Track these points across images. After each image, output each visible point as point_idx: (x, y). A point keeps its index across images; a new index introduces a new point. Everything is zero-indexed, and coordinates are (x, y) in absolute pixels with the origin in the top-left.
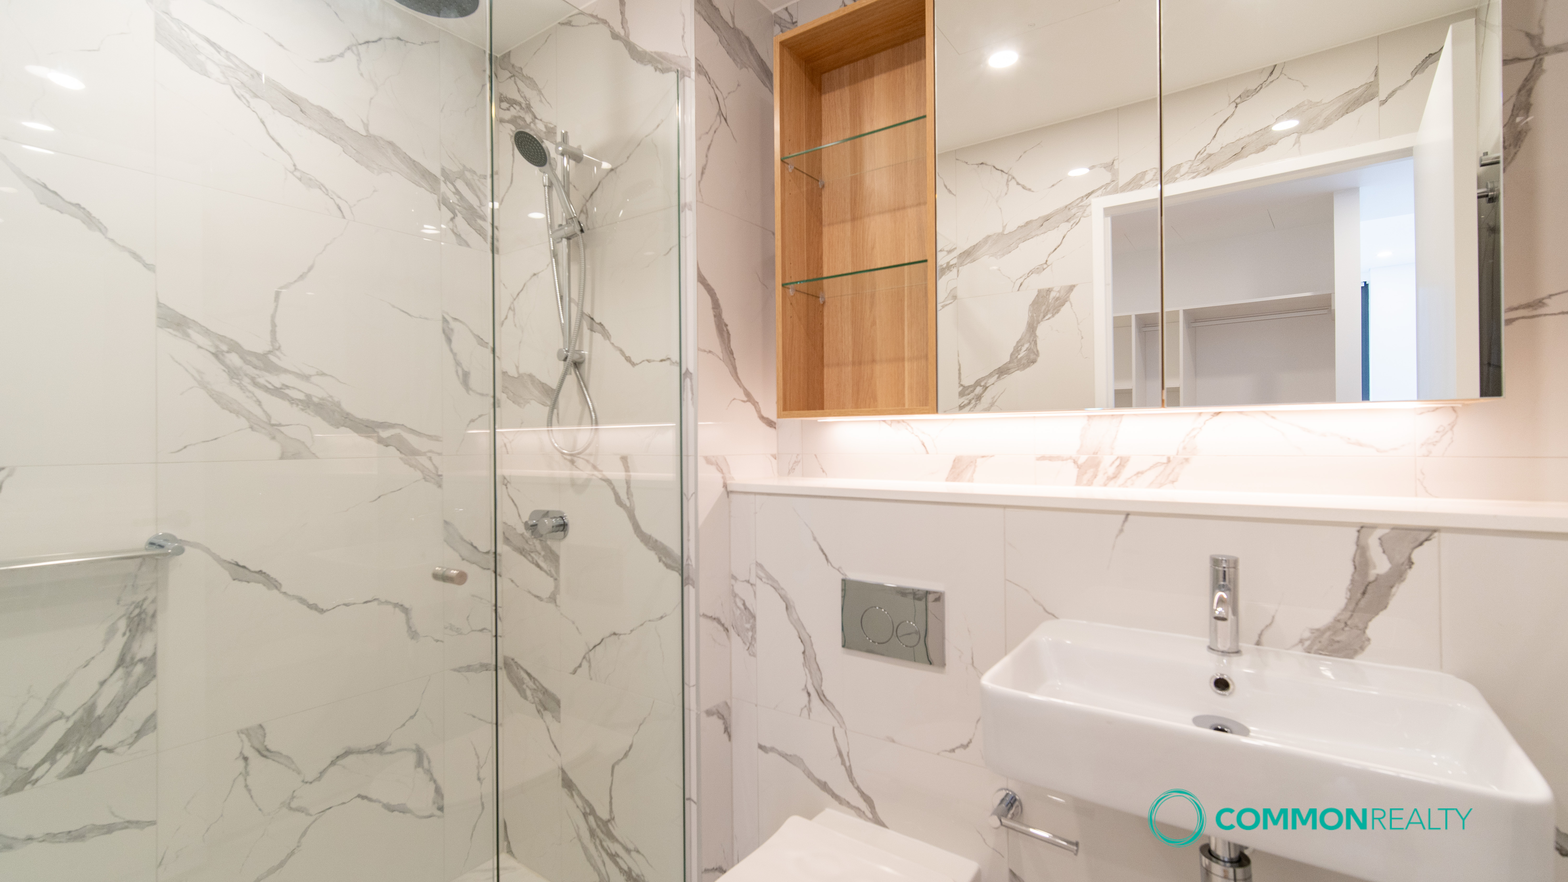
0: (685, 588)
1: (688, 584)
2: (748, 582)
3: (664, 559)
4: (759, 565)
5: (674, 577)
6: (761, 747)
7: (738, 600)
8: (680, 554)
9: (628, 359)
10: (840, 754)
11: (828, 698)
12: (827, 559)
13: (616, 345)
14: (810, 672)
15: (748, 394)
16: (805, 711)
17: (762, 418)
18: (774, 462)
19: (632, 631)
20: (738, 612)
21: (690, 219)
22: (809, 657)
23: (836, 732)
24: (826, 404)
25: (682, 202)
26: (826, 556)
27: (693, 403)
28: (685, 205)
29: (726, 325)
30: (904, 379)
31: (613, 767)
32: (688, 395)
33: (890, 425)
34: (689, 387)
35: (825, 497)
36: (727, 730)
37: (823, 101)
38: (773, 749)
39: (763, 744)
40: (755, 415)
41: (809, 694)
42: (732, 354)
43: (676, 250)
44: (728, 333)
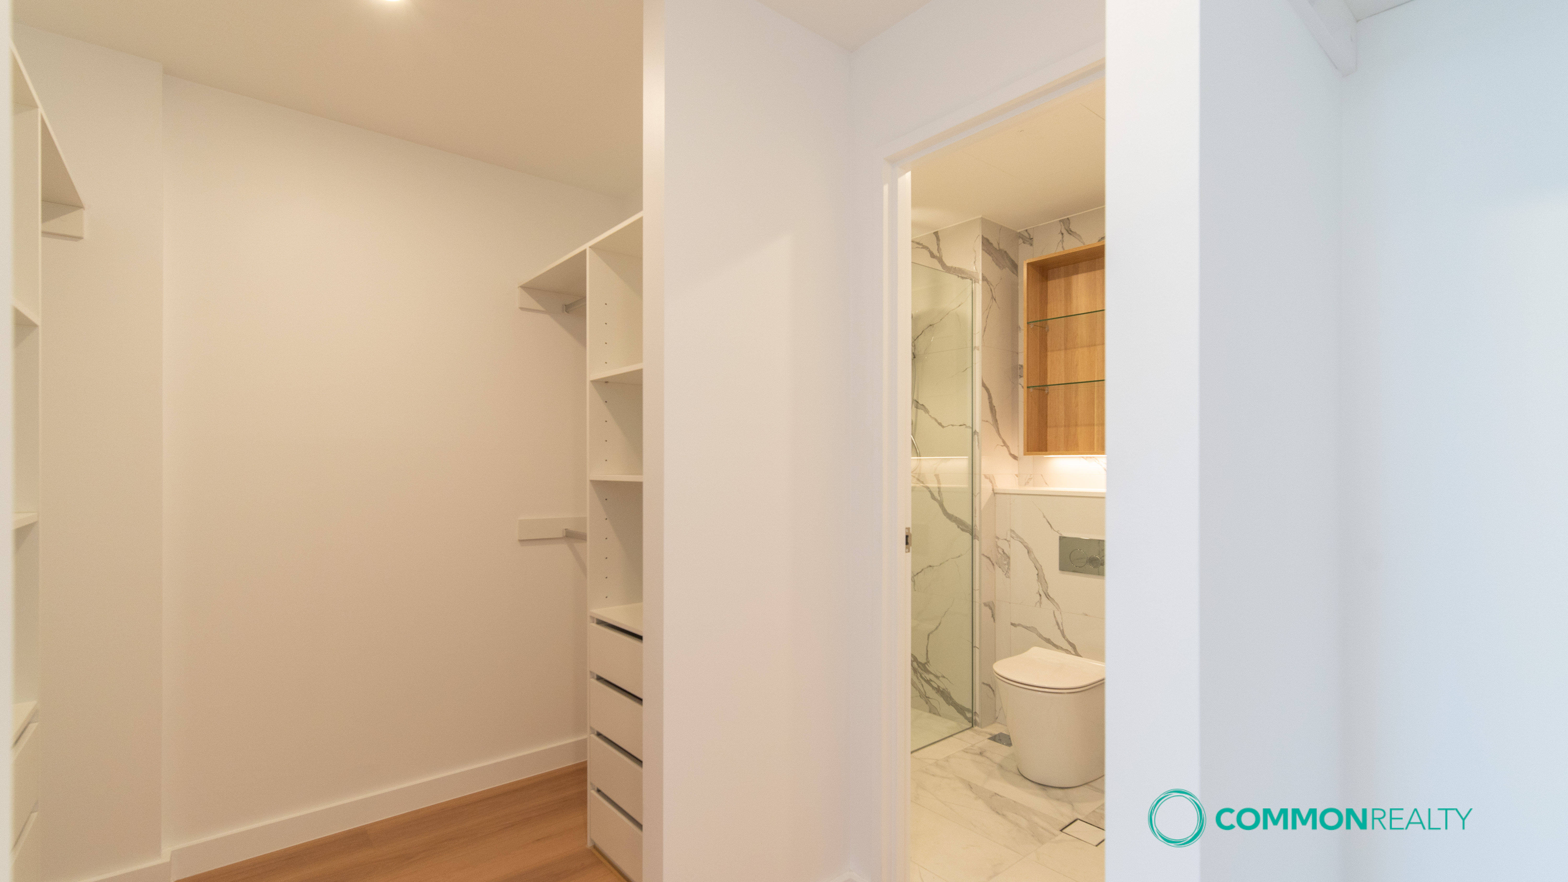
0: (974, 541)
1: (975, 539)
2: (1006, 540)
3: (961, 527)
4: (1012, 531)
5: (968, 536)
6: (1012, 624)
7: (999, 549)
8: (971, 524)
9: (940, 424)
10: (1058, 624)
11: (1051, 596)
12: (1051, 527)
13: (932, 416)
14: (1041, 584)
15: (1004, 442)
16: (1038, 604)
17: (1011, 455)
18: (1017, 478)
19: (941, 564)
20: (999, 556)
21: (978, 355)
22: (1041, 577)
23: (1055, 614)
24: (1049, 447)
25: (974, 346)
26: (1051, 525)
27: (979, 448)
28: (975, 347)
29: (994, 407)
30: (1094, 435)
31: (929, 635)
32: (976, 443)
33: (1086, 459)
34: (977, 439)
35: (1050, 495)
36: (993, 616)
37: (1048, 284)
38: (1019, 625)
39: (1013, 622)
40: (1008, 453)
41: (1040, 595)
42: (997, 421)
43: (969, 370)
44: (995, 409)
